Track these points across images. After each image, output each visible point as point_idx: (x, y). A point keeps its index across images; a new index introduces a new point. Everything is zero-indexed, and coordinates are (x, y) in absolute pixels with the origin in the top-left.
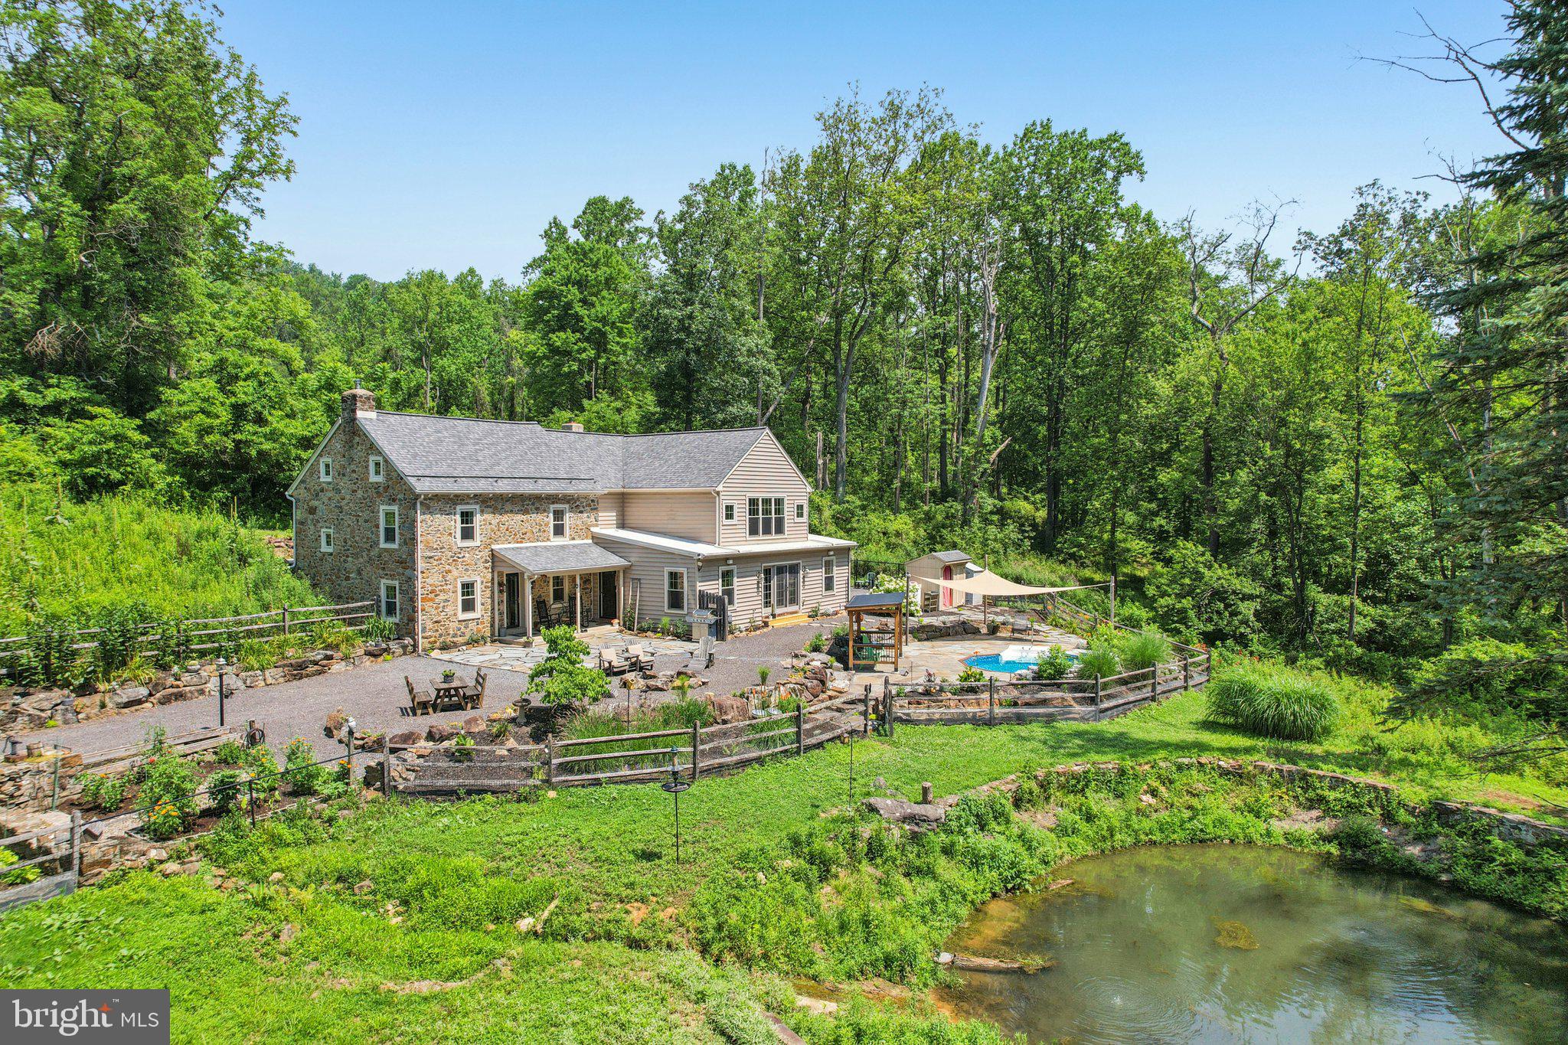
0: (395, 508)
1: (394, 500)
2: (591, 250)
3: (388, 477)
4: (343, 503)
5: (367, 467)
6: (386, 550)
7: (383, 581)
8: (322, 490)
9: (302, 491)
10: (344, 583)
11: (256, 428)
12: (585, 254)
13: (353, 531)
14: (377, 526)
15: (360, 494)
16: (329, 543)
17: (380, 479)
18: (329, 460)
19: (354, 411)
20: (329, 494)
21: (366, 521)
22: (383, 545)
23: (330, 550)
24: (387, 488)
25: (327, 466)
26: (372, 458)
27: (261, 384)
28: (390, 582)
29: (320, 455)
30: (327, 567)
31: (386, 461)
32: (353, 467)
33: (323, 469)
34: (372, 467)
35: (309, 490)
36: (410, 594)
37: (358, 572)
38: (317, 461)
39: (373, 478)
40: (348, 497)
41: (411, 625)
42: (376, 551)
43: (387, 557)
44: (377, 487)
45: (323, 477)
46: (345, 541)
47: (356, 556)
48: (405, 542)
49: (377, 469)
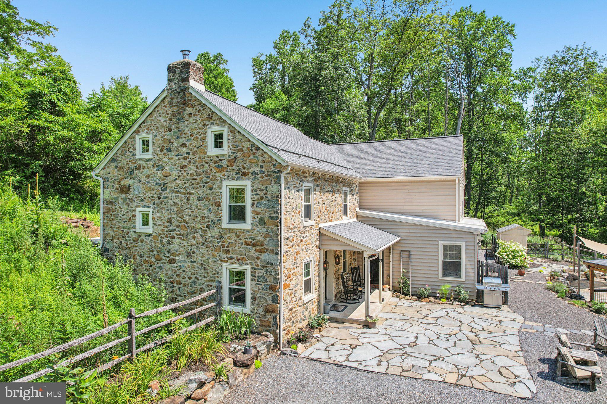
0: (247, 184)
1: (244, 174)
2: (214, 70)
3: (236, 148)
4: (167, 180)
5: (203, 140)
6: (231, 231)
7: (225, 265)
8: (138, 168)
9: (112, 169)
10: (167, 266)
11: (51, 117)
12: (211, 71)
13: (180, 211)
14: (218, 204)
15: (192, 169)
16: (145, 223)
17: (225, 151)
18: (149, 136)
19: (186, 80)
20: (147, 172)
21: (200, 199)
22: (226, 224)
23: (149, 230)
24: (232, 162)
25: (145, 143)
26: (211, 131)
27: (55, 80)
28: (236, 267)
29: (137, 131)
30: (143, 248)
31: (233, 131)
32: (182, 141)
33: (139, 145)
34: (210, 140)
35: (120, 169)
36: (270, 279)
37: (189, 255)
38: (132, 138)
39: (211, 151)
40: (175, 173)
41: (270, 317)
42: (216, 232)
43: (233, 238)
44: (218, 161)
45: (139, 155)
46: (170, 221)
47: (185, 237)
48: (262, 222)
49: (219, 140)
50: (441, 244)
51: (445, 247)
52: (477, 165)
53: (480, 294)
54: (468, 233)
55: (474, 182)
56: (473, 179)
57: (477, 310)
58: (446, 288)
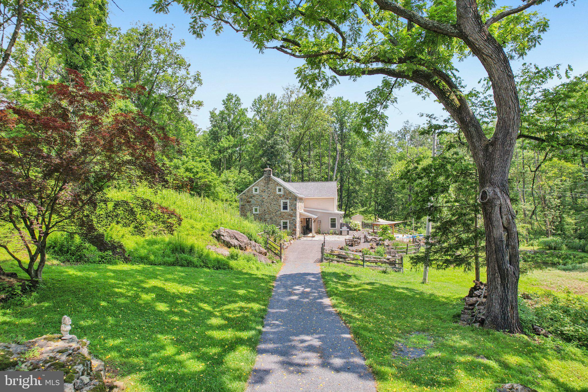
0: (288, 201)
1: (287, 199)
3: (285, 192)
4: (264, 199)
5: (275, 190)
6: (283, 212)
7: (282, 220)
8: (254, 196)
9: (244, 196)
13: (268, 208)
14: (280, 206)
15: (272, 197)
16: (256, 211)
17: (282, 193)
18: (258, 188)
19: (270, 174)
20: (257, 197)
21: (274, 204)
23: (257, 213)
24: (284, 196)
25: (256, 189)
26: (278, 188)
28: (285, 221)
29: (253, 186)
30: (256, 218)
31: (284, 188)
32: (269, 190)
33: (254, 190)
34: (277, 190)
35: (247, 196)
36: (294, 223)
37: (271, 219)
38: (252, 188)
39: (278, 193)
40: (266, 198)
41: (294, 232)
42: (279, 212)
43: (284, 214)
44: (280, 196)
45: (254, 193)
46: (265, 210)
47: (270, 214)
48: (292, 210)
49: (280, 190)
50: (330, 218)
51: (331, 219)
52: (346, 184)
53: (341, 232)
54: (338, 214)
55: (344, 194)
56: (344, 192)
57: (340, 236)
58: (331, 231)
